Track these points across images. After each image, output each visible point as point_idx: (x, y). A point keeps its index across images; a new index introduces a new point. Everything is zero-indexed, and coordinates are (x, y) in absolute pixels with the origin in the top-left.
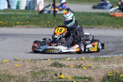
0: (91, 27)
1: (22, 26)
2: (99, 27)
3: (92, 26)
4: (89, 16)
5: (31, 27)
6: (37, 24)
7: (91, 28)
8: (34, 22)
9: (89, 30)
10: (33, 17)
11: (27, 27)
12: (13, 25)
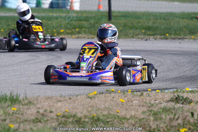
0: (180, 37)
1: (70, 36)
2: (193, 37)
3: (180, 35)
4: (164, 19)
5: (84, 38)
6: (93, 32)
7: (180, 39)
8: (87, 30)
9: (180, 43)
10: (75, 21)
11: (77, 38)
12: (55, 34)
